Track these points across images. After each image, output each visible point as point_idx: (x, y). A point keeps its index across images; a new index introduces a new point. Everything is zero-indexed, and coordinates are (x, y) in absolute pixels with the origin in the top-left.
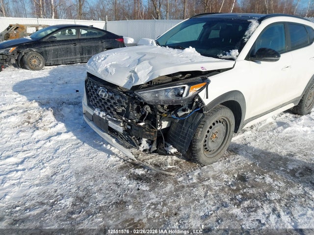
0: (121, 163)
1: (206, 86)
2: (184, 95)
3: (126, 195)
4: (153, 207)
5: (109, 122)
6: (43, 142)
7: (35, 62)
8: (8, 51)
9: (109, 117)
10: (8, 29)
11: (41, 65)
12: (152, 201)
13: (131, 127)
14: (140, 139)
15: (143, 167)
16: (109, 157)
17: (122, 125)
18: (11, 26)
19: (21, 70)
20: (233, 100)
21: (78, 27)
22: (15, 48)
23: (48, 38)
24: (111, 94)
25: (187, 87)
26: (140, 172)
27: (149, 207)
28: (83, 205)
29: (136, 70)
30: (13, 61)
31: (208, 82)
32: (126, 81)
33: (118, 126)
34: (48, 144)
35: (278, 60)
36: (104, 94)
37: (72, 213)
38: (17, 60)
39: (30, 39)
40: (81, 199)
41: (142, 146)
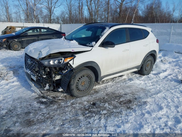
0: (37, 96)
1: (73, 59)
2: (62, 63)
3: (32, 110)
4: (42, 115)
5: (31, 75)
6: (4, 86)
7: (16, 46)
8: (2, 40)
9: (32, 73)
10: (6, 29)
11: (19, 48)
12: (43, 112)
13: (40, 78)
14: (46, 84)
15: (46, 98)
16: (32, 93)
17: (36, 77)
18: (7, 27)
19: (9, 51)
20: (90, 65)
21: (40, 28)
22: (5, 39)
23: (23, 34)
24: (32, 62)
25: (63, 59)
26: (44, 100)
27: (41, 115)
28: (11, 113)
29: (42, 51)
30: (5, 46)
31: (75, 57)
32: (38, 56)
33: (34, 78)
34: (6, 87)
35: (114, 47)
36: (29, 62)
37: (4, 116)
38: (7, 45)
39: (15, 34)
40: (10, 111)
41: (46, 87)
